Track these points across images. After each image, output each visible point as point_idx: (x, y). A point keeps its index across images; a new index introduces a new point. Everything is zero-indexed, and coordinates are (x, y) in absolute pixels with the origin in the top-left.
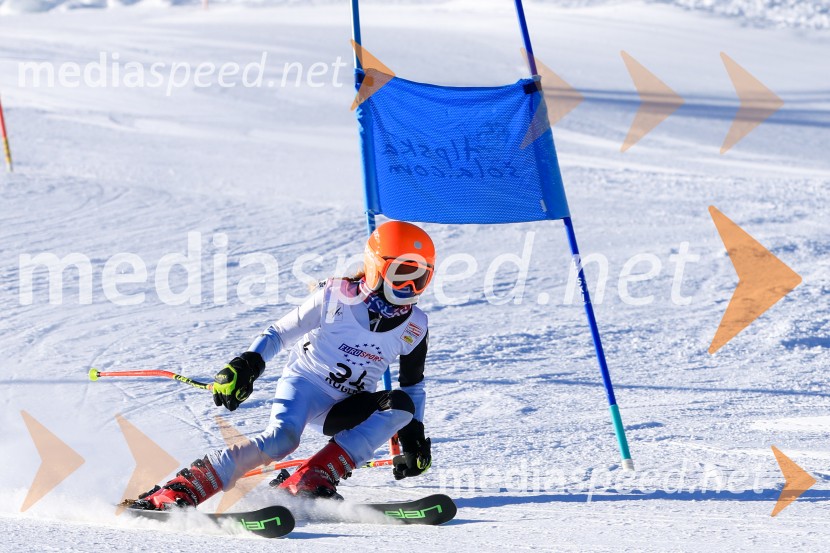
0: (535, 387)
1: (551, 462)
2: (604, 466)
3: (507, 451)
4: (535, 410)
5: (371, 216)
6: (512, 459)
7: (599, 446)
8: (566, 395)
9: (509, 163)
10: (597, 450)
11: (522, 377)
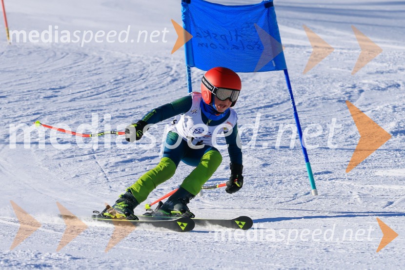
0: (269, 153)
1: (277, 190)
2: (303, 192)
3: (255, 185)
4: (269, 165)
5: (189, 68)
6: (257, 189)
7: (300, 183)
8: (284, 157)
9: (257, 43)
10: (299, 185)
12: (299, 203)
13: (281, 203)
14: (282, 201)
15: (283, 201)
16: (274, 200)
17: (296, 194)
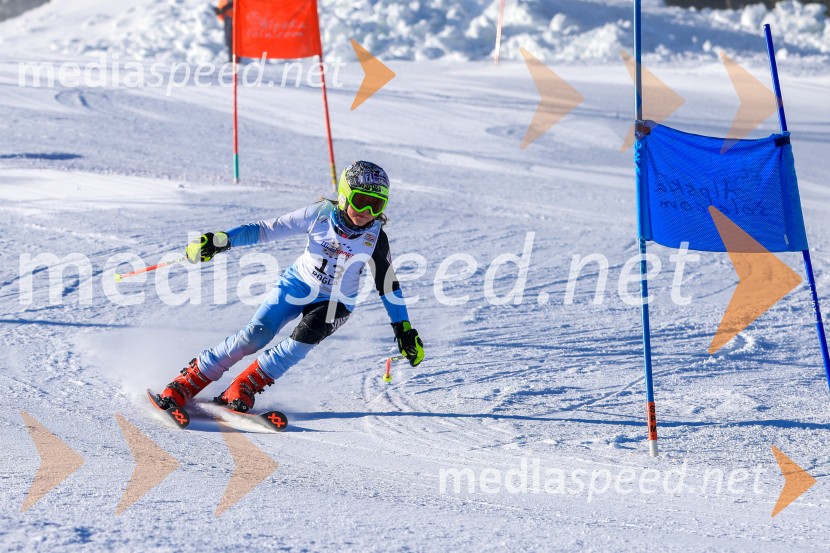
5: (643, 242)
7: (822, 441)
8: (794, 397)
9: (760, 203)
10: (820, 444)
12: (819, 476)
17: (815, 460)
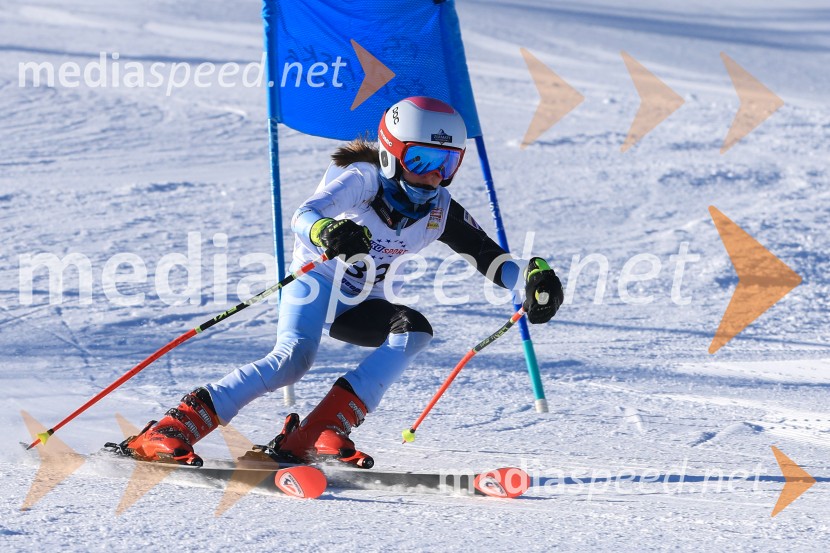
0: (444, 316)
1: (459, 399)
2: (516, 405)
3: (411, 385)
4: (444, 342)
6: (416, 394)
11: (431, 305)
13: (467, 426)
14: (468, 424)
15: (473, 422)
16: (453, 419)
